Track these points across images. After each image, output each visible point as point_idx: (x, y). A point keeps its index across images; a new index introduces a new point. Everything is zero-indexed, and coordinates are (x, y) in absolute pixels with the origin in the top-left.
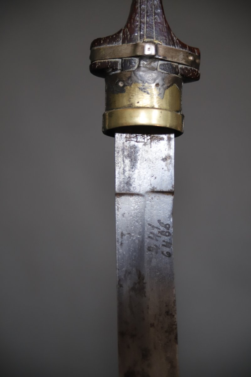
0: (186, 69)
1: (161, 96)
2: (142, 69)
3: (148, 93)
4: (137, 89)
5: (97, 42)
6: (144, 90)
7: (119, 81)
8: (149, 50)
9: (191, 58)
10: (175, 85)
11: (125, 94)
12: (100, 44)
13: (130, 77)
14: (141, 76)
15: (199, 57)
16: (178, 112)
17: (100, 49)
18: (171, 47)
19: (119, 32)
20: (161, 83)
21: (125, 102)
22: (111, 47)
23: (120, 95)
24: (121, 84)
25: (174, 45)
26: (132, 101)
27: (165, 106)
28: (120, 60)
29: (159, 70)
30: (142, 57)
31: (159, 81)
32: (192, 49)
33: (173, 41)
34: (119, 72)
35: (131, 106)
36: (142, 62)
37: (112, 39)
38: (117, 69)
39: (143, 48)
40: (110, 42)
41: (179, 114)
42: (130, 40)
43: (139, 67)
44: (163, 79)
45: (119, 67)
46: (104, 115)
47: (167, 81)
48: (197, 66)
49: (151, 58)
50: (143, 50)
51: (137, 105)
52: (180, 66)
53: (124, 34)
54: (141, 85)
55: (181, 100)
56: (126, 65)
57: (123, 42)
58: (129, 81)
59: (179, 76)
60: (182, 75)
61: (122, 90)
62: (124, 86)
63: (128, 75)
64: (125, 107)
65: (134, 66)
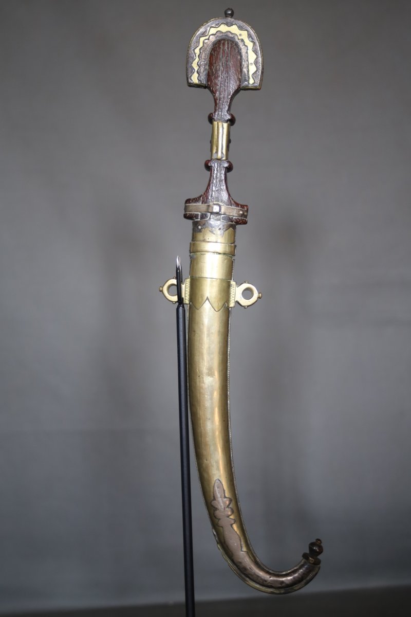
0: (238, 219)
1: (223, 235)
2: (212, 220)
3: (214, 234)
4: (208, 231)
5: (188, 201)
6: (212, 232)
7: (199, 225)
8: (216, 209)
9: (241, 212)
10: (231, 229)
11: (201, 233)
12: (190, 203)
13: (204, 224)
14: (210, 224)
15: (247, 211)
16: (232, 244)
17: (189, 206)
18: (230, 206)
19: (200, 197)
20: (222, 228)
21: (201, 238)
22: (195, 206)
23: (199, 233)
24: (200, 227)
25: (231, 205)
26: (205, 238)
27: (223, 241)
28: (200, 213)
29: (221, 220)
30: (212, 213)
31: (221, 226)
32: (242, 206)
33: (231, 202)
34: (199, 220)
35: (204, 241)
36: (212, 216)
37: (196, 200)
38: (198, 218)
39: (212, 208)
40: (195, 202)
41: (233, 245)
42: (206, 203)
43: (210, 218)
44: (223, 226)
45: (199, 217)
46: (190, 243)
47: (225, 227)
48: (246, 216)
49: (217, 214)
50: (212, 209)
51: (208, 240)
52: (234, 217)
53: (203, 198)
54: (210, 229)
55: (235, 236)
56: (203, 216)
57: (202, 203)
58: (204, 227)
59: (234, 223)
60: (235, 222)
61: (200, 231)
62: (201, 228)
63: (203, 223)
64: (201, 241)
65: (207, 217)
